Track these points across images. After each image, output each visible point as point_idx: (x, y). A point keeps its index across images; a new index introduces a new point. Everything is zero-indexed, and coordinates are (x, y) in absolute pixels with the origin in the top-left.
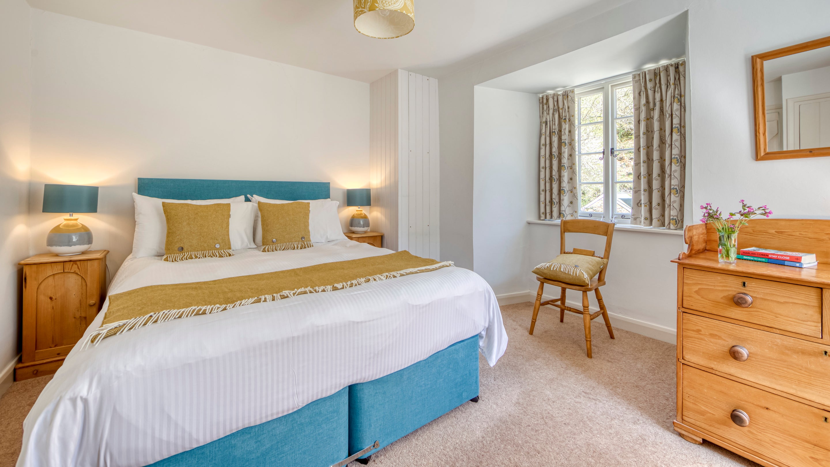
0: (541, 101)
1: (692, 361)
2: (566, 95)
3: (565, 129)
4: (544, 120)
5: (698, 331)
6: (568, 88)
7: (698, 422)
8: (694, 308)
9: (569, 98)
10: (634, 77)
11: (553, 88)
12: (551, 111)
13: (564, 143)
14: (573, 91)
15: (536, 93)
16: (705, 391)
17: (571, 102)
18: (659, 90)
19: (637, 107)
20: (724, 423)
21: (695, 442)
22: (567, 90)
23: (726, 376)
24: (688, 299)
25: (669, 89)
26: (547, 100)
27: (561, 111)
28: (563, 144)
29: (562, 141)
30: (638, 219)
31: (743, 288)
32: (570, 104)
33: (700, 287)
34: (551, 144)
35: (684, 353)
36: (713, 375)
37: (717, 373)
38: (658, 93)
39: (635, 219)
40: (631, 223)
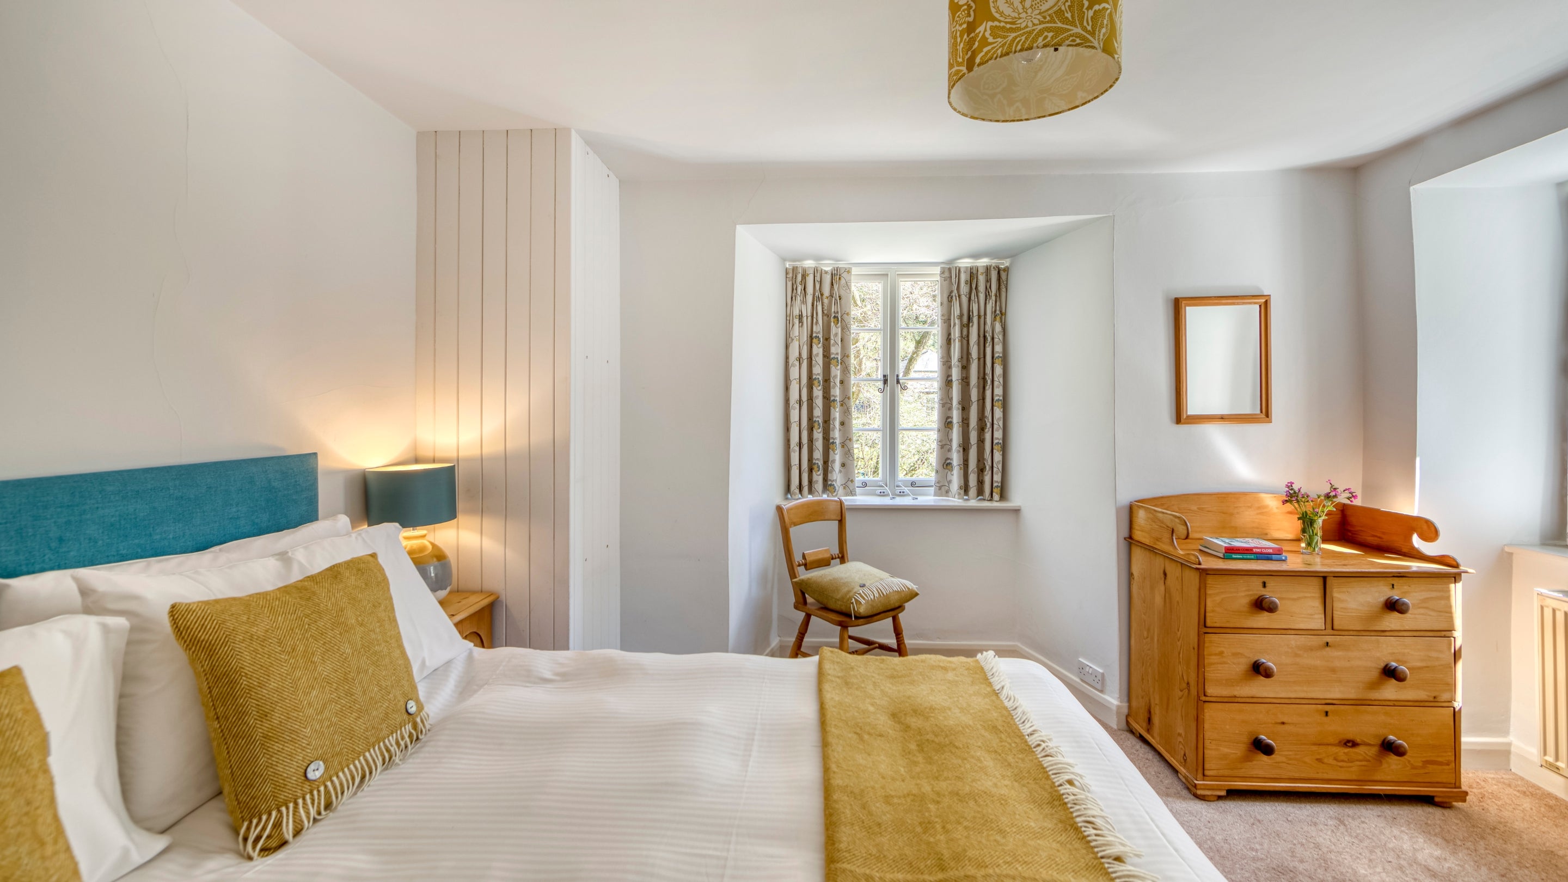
0: (790, 275)
1: (1215, 695)
2: (836, 276)
3: (836, 335)
4: (796, 312)
5: (1221, 653)
6: (841, 265)
7: (1221, 771)
8: (1218, 625)
9: (843, 281)
10: (942, 273)
11: (818, 258)
12: (809, 299)
13: (836, 360)
14: (849, 272)
15: (784, 260)
16: (1228, 727)
17: (844, 289)
18: (976, 299)
19: (946, 317)
20: (1246, 759)
21: (1220, 798)
22: (840, 266)
23: (1248, 700)
24: (1211, 614)
25: (989, 302)
26: (804, 276)
27: (826, 301)
28: (833, 362)
29: (832, 356)
30: (943, 488)
31: (1263, 589)
32: (842, 293)
33: (1223, 596)
34: (810, 358)
35: (1206, 687)
36: (1235, 704)
37: (1240, 700)
38: (975, 303)
39: (940, 488)
40: (935, 495)
